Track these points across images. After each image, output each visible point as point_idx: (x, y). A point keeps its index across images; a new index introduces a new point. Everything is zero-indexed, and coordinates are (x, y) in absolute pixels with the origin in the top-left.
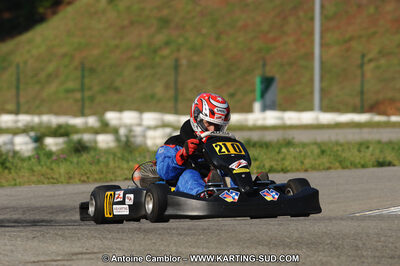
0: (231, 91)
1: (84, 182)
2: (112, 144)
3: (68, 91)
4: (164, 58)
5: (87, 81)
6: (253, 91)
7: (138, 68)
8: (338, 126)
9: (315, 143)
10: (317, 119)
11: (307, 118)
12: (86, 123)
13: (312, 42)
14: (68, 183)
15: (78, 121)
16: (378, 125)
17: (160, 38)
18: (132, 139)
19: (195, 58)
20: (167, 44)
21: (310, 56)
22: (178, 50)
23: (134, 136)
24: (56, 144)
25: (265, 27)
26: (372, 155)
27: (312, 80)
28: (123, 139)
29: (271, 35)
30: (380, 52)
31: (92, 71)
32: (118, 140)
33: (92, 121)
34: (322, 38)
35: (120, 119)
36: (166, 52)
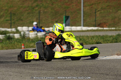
0: (56, 20)
1: (7, 49)
2: (19, 37)
3: (7, 20)
4: (36, 10)
5: (12, 17)
6: (63, 20)
7: (28, 14)
8: (88, 31)
9: (81, 36)
10: (82, 29)
11: (79, 28)
12: (12, 30)
13: (81, 5)
14: (2, 50)
15: (9, 30)
16: (100, 30)
17: (35, 4)
18: (25, 35)
19: (45, 10)
20: (37, 6)
21: (80, 9)
22: (40, 8)
23: (26, 34)
24: (2, 37)
25: (67, 1)
26: (95, 40)
27: (81, 17)
28: (23, 35)
29: (68, 3)
30: (101, 8)
31: (14, 14)
32: (21, 35)
33: (14, 30)
34: (83, 4)
35: (22, 29)
36: (37, 8)
